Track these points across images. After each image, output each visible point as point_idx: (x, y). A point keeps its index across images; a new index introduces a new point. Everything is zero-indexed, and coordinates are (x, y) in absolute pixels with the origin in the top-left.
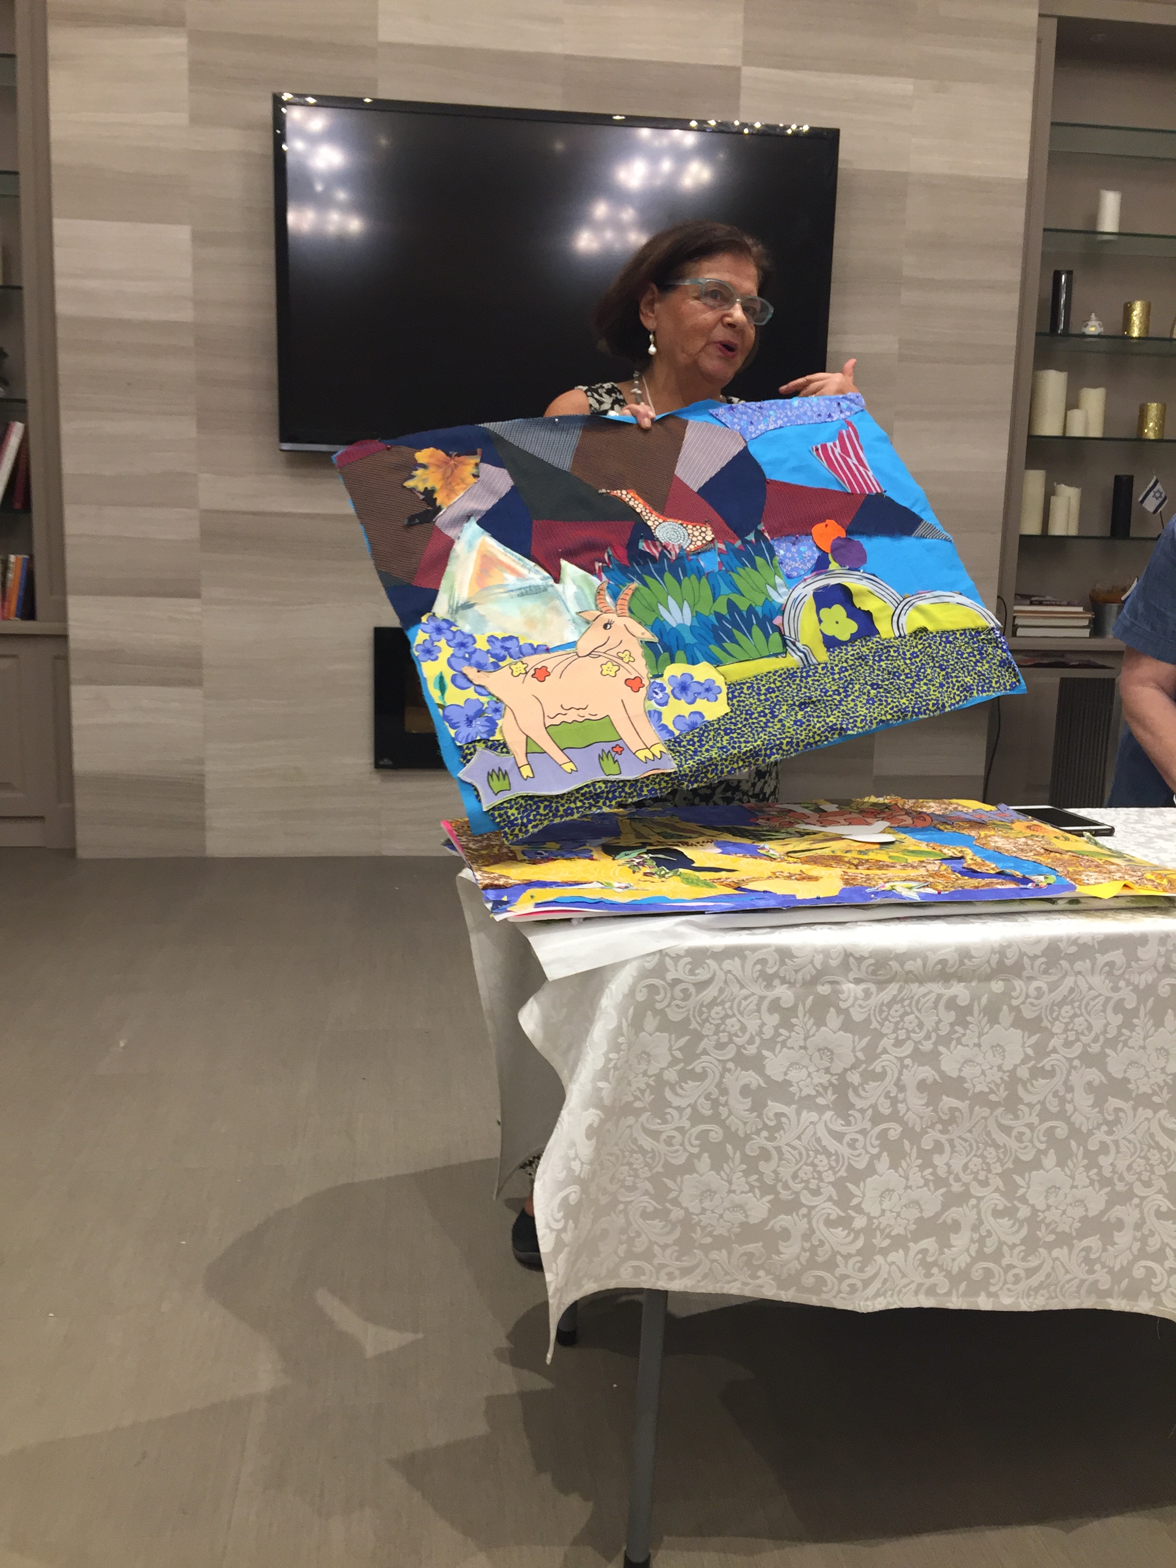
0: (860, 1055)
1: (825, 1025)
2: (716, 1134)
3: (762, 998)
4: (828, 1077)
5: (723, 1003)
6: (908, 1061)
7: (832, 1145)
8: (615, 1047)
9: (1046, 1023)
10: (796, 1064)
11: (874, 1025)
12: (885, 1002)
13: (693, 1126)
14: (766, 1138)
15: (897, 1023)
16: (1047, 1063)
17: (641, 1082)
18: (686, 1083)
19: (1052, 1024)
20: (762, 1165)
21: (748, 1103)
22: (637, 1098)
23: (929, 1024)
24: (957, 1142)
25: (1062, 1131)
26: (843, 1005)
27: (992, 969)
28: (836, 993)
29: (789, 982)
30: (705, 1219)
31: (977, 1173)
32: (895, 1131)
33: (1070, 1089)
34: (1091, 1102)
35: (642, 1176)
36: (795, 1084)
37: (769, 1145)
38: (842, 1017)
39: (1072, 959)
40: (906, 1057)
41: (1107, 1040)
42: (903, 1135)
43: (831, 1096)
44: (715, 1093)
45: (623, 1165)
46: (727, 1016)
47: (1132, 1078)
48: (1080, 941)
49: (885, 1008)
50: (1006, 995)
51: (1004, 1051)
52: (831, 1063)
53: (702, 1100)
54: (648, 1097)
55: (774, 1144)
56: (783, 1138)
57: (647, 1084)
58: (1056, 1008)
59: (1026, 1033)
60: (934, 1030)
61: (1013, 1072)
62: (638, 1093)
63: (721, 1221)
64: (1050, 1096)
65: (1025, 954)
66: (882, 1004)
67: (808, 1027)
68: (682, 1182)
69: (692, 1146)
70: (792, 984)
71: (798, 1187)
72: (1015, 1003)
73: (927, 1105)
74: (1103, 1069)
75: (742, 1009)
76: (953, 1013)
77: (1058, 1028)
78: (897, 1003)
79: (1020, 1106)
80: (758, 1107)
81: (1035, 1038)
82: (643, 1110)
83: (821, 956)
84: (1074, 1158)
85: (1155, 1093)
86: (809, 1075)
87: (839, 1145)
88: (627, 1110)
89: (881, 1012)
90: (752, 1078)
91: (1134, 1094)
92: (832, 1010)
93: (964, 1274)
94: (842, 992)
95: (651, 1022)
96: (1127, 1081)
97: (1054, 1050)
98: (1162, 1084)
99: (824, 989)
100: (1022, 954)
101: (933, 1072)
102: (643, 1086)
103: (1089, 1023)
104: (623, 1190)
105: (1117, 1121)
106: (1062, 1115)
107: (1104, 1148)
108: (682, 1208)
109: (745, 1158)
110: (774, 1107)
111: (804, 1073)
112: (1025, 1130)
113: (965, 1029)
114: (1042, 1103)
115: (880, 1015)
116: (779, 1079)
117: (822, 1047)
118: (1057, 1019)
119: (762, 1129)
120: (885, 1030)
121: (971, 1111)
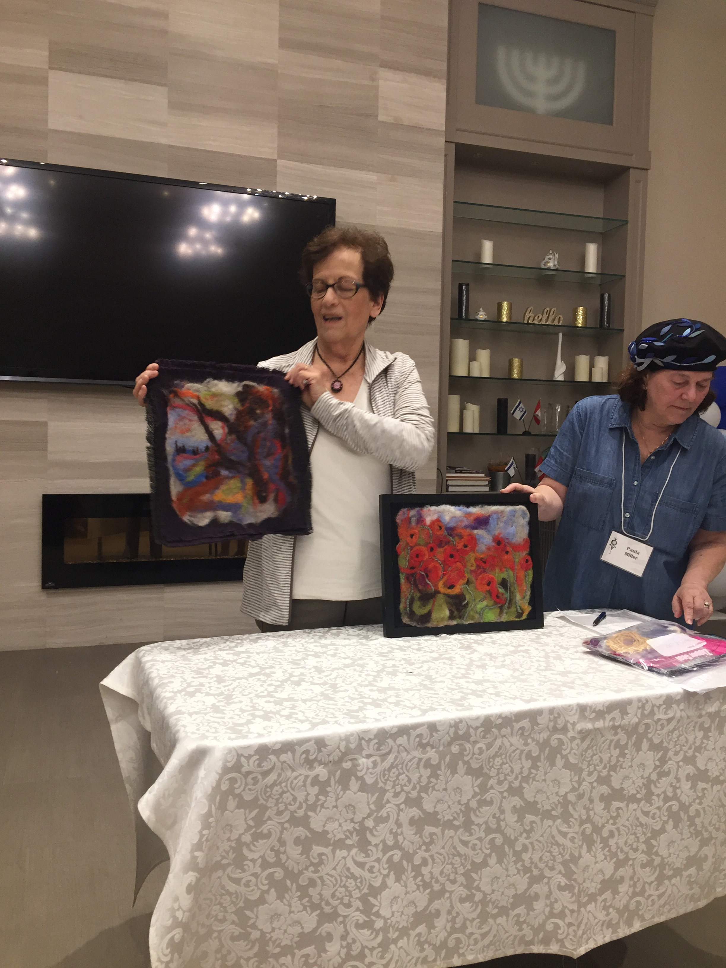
0: (373, 807)
1: (349, 789)
2: (279, 873)
3: (307, 777)
4: (353, 824)
5: (281, 783)
6: (402, 806)
7: (357, 871)
8: (206, 825)
9: (485, 770)
10: (331, 818)
11: (381, 785)
12: (387, 768)
13: (263, 871)
14: (312, 872)
15: (395, 781)
16: (488, 796)
17: (226, 846)
18: (258, 842)
19: (490, 770)
20: (311, 891)
21: (299, 849)
22: (224, 858)
23: (415, 779)
24: (436, 856)
25: (499, 841)
26: (360, 774)
27: (451, 738)
28: (355, 766)
29: (324, 763)
30: (274, 935)
31: (449, 875)
32: (397, 855)
33: (502, 812)
34: (516, 819)
35: (230, 911)
36: (330, 832)
37: (314, 876)
38: (360, 782)
39: (499, 727)
40: (401, 803)
41: (523, 777)
42: (402, 858)
43: (355, 838)
44: (277, 846)
45: (215, 905)
46: (284, 792)
47: (539, 801)
48: (503, 716)
49: (386, 772)
50: (461, 754)
51: (461, 791)
52: (354, 814)
53: (269, 852)
54: (232, 855)
55: (319, 875)
56: (324, 870)
57: (230, 846)
58: (491, 760)
59: (474, 778)
60: (418, 783)
61: (467, 804)
62: (224, 854)
63: (286, 935)
64: (491, 818)
65: (471, 726)
66: (385, 770)
67: (338, 791)
68: (258, 911)
69: (263, 884)
70: (326, 764)
71: (335, 903)
72: (466, 759)
73: (415, 834)
74: (522, 797)
75: (293, 786)
76: (429, 770)
77: (493, 772)
78: (393, 768)
79: (473, 827)
80: (306, 851)
81: (479, 781)
82: (229, 865)
83: (344, 742)
84: (507, 857)
85: (553, 809)
86: (340, 825)
87: (362, 871)
88: (218, 866)
89: (384, 775)
90: (301, 832)
91: (541, 811)
92: (353, 778)
93: (443, 945)
94: (358, 765)
95: (232, 803)
96: (536, 803)
97: (492, 788)
98: (557, 803)
99: (347, 765)
100: (469, 727)
101: (418, 811)
102: (227, 848)
103: (512, 768)
104: (216, 922)
105: (532, 829)
106: (499, 830)
107: (525, 849)
108: (259, 930)
109: (300, 888)
110: (317, 849)
111: (336, 824)
112: (477, 842)
113: (437, 780)
114: (486, 823)
115: (384, 777)
116: (320, 830)
117: (347, 804)
118: (492, 767)
119: (310, 866)
120: (387, 788)
121: (443, 834)
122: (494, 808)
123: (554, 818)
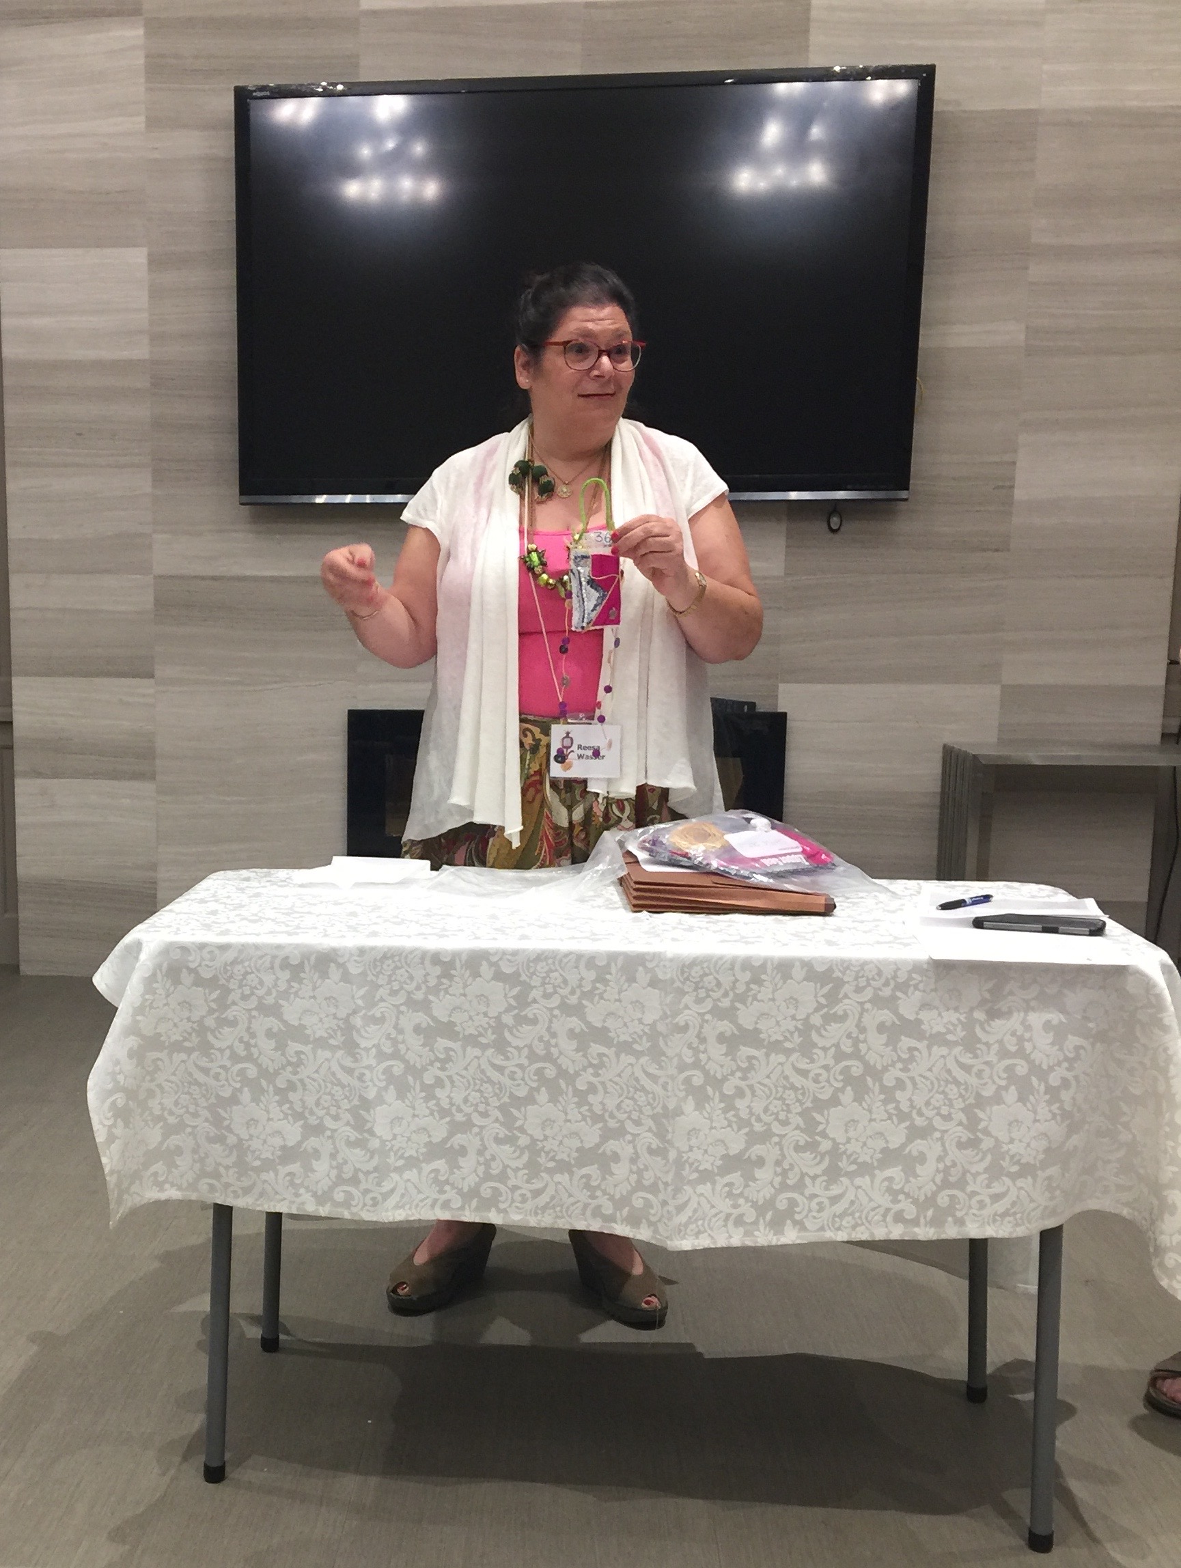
0: (360, 1003)
1: (329, 978)
2: (252, 1070)
3: (274, 957)
6: (403, 1008)
7: (344, 1078)
9: (524, 978)
10: (308, 1011)
12: (377, 957)
13: (233, 1065)
14: (290, 1072)
15: (390, 976)
16: (530, 1012)
19: (531, 978)
20: (291, 1096)
21: (272, 1044)
23: (418, 976)
24: (456, 1078)
25: (551, 1073)
26: (339, 961)
30: (253, 1144)
31: (477, 1105)
32: (398, 1067)
33: (553, 1035)
34: (575, 1046)
35: (201, 1104)
36: (309, 1027)
37: (294, 1078)
38: (341, 970)
40: (402, 1004)
41: (583, 993)
42: (405, 1072)
43: (340, 1038)
44: (246, 1037)
45: (183, 1093)
46: (247, 973)
47: (611, 1027)
49: (378, 964)
51: (488, 1000)
52: (336, 1009)
53: (237, 1042)
54: (195, 1039)
55: (299, 1077)
56: (304, 1072)
57: (193, 1028)
58: (531, 964)
59: (507, 986)
60: (423, 983)
61: (498, 1018)
62: (185, 1035)
63: (266, 1145)
64: (536, 1042)
66: (375, 960)
79: (509, 1049)
80: (281, 1047)
81: (515, 991)
84: (564, 1096)
85: (635, 1041)
86: (320, 1020)
87: (350, 1078)
89: (375, 966)
90: (272, 1023)
91: (615, 1042)
92: (332, 965)
93: (474, 1192)
96: (606, 1030)
97: (535, 1001)
98: (640, 1033)
101: (426, 1017)
102: (188, 1029)
103: (564, 978)
104: (188, 1115)
105: (602, 1064)
106: (549, 1058)
107: (592, 1089)
109: (277, 1091)
111: (315, 1018)
112: (516, 1069)
113: (451, 981)
114: (530, 1047)
115: (375, 969)
116: (296, 1023)
117: (328, 995)
118: (534, 973)
119: (286, 1066)
120: (380, 982)
121: (464, 1051)
122: (541, 1029)
123: (638, 1055)
